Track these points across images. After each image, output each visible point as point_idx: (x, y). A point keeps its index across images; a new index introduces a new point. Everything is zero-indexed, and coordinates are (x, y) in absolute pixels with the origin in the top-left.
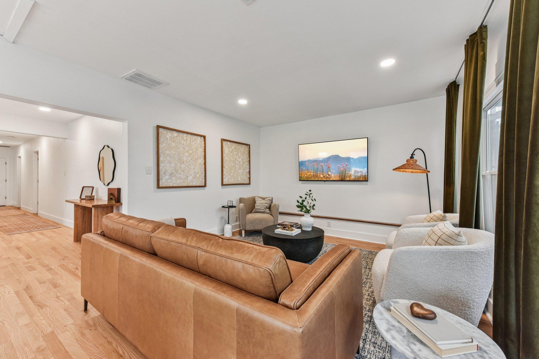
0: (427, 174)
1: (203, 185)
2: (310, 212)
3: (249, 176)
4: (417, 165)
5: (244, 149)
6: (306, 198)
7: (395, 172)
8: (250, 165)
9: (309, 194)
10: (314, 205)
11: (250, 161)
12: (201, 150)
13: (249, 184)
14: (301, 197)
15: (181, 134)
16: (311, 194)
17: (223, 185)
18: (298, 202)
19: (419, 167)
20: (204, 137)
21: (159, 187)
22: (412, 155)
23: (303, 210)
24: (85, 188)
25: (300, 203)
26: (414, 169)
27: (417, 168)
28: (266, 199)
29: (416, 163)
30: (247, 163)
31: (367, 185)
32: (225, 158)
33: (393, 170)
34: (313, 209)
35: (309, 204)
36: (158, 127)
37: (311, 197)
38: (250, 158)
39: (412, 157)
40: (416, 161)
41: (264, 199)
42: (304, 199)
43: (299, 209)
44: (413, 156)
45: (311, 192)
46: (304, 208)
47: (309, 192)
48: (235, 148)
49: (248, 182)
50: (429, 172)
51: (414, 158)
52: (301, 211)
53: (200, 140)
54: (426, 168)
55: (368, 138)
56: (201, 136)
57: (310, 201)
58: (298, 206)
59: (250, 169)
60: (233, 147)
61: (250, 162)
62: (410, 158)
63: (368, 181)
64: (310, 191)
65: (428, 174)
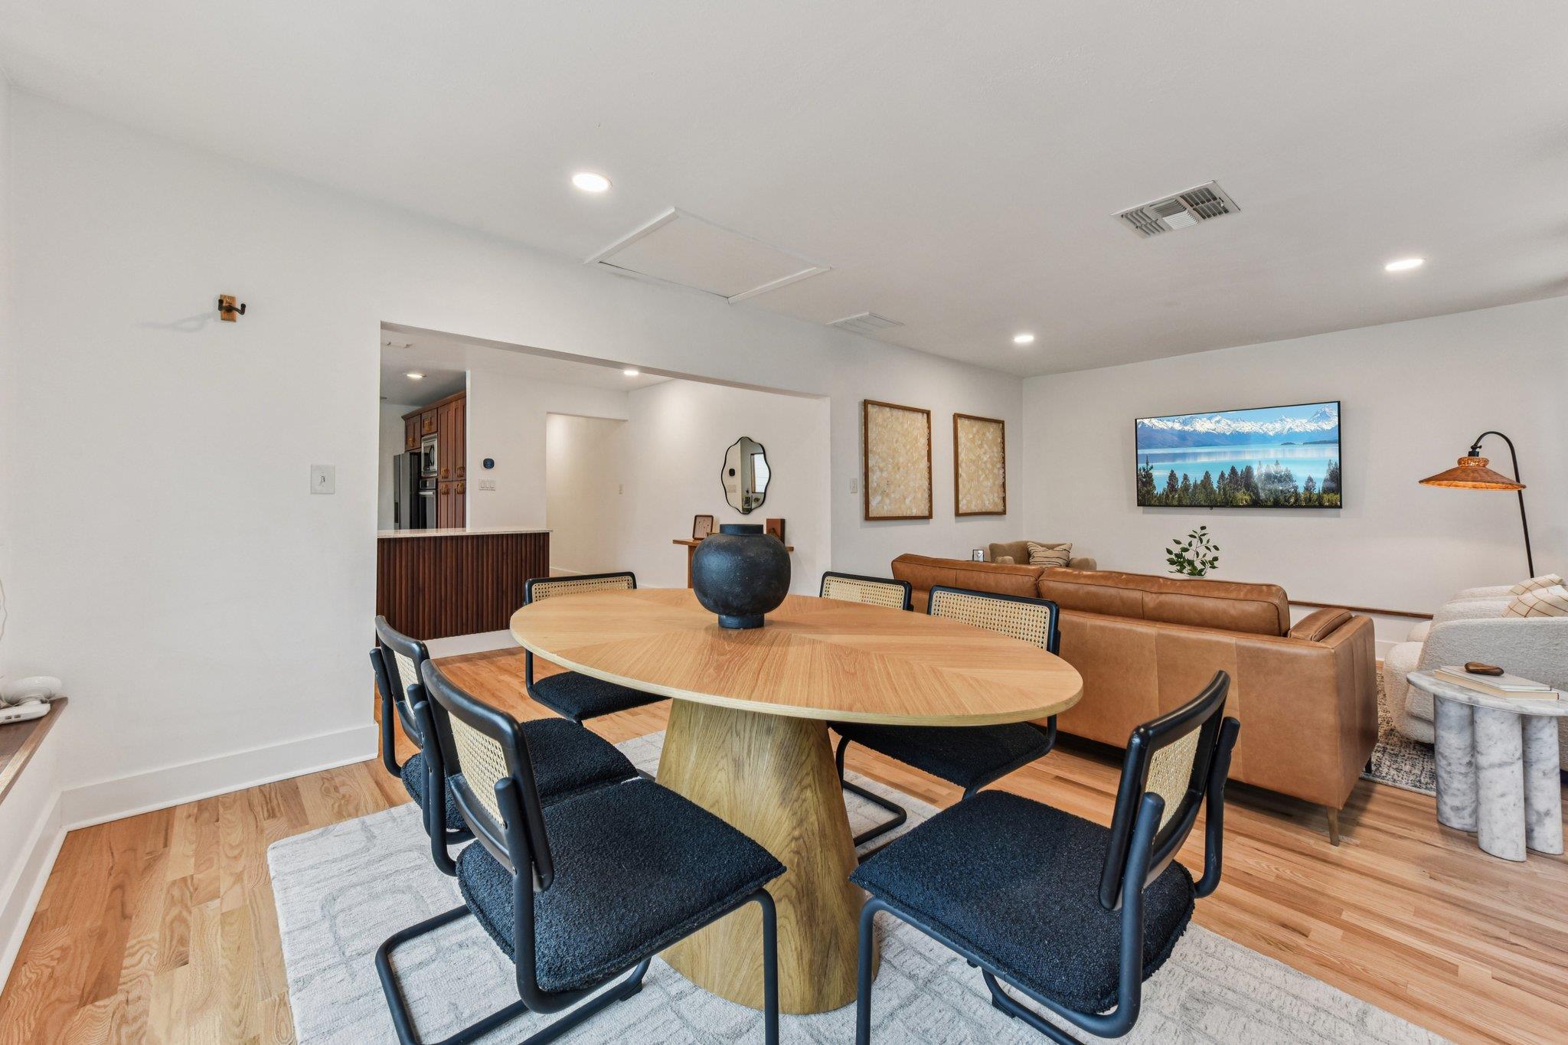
0: (1520, 493)
1: (926, 513)
2: (1203, 573)
3: (1001, 495)
4: (1488, 472)
5: (991, 432)
6: (1190, 544)
7: (1424, 486)
8: (1004, 468)
9: (1200, 535)
10: (1216, 559)
11: (1004, 458)
12: (923, 441)
13: (1004, 512)
14: (1178, 542)
15: (896, 412)
16: (1204, 535)
17: (958, 514)
18: (1169, 552)
19: (1495, 477)
20: (928, 413)
21: (868, 517)
22: (1474, 447)
23: (1184, 571)
24: (698, 519)
25: (1176, 555)
26: (1480, 481)
27: (1489, 479)
28: (1057, 549)
29: (1484, 466)
30: (999, 465)
31: (1339, 516)
32: (962, 457)
33: (1421, 482)
34: (1213, 567)
35: (1201, 556)
36: (866, 403)
37: (1204, 542)
38: (1004, 452)
39: (1473, 452)
40: (1486, 461)
41: (1051, 547)
42: (1185, 545)
43: (1175, 568)
44: (1478, 450)
45: (1204, 532)
46: (1186, 564)
47: (1199, 531)
48: (978, 432)
49: (1000, 508)
50: (1524, 487)
51: (1481, 456)
52: (1180, 571)
53: (921, 419)
54: (1518, 480)
55: (1339, 403)
56: (922, 411)
57: (1202, 551)
58: (1172, 562)
59: (1004, 477)
60: (975, 429)
61: (1004, 463)
62: (1467, 456)
63: (1341, 507)
64: (1203, 528)
65: (1523, 491)
